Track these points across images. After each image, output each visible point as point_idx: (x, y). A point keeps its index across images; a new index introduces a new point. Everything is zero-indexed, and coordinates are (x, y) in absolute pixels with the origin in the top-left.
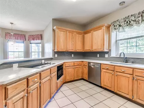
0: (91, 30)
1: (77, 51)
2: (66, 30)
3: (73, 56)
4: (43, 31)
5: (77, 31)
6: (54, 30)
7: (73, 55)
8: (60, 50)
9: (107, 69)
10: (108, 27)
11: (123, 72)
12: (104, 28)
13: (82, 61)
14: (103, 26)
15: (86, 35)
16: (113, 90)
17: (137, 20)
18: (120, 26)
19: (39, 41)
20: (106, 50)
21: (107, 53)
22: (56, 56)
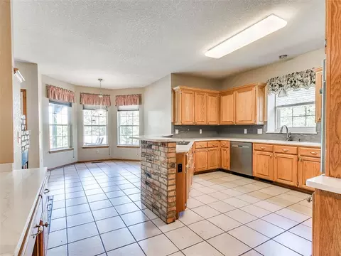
0: (234, 91)
1: (210, 123)
2: (193, 91)
3: (201, 133)
4: (143, 89)
5: (209, 91)
6: (174, 92)
7: (201, 130)
8: (186, 123)
9: (263, 150)
10: (262, 87)
11: (285, 153)
12: (256, 88)
13: (220, 141)
14: (254, 86)
15: (224, 98)
16: (271, 179)
17: (305, 80)
18: (280, 86)
19: (136, 107)
20: (259, 123)
21: (261, 126)
22: (177, 132)
